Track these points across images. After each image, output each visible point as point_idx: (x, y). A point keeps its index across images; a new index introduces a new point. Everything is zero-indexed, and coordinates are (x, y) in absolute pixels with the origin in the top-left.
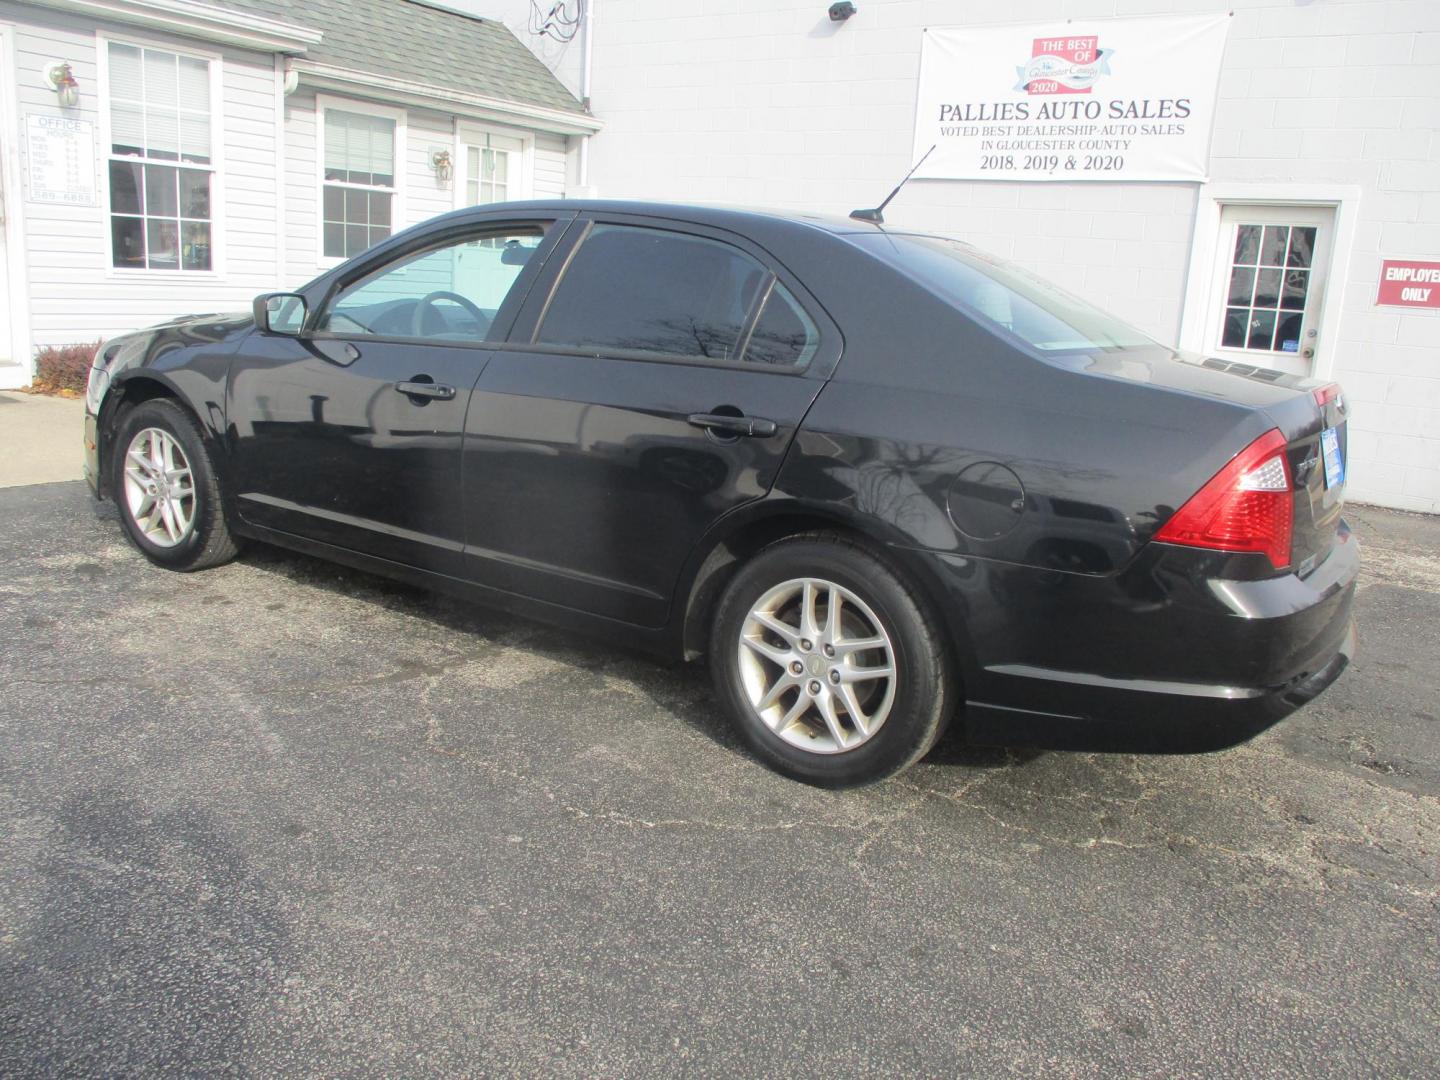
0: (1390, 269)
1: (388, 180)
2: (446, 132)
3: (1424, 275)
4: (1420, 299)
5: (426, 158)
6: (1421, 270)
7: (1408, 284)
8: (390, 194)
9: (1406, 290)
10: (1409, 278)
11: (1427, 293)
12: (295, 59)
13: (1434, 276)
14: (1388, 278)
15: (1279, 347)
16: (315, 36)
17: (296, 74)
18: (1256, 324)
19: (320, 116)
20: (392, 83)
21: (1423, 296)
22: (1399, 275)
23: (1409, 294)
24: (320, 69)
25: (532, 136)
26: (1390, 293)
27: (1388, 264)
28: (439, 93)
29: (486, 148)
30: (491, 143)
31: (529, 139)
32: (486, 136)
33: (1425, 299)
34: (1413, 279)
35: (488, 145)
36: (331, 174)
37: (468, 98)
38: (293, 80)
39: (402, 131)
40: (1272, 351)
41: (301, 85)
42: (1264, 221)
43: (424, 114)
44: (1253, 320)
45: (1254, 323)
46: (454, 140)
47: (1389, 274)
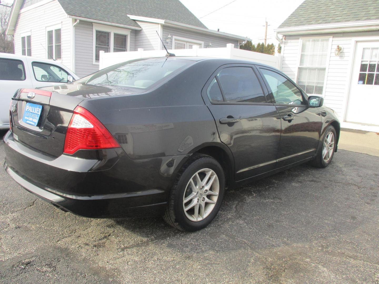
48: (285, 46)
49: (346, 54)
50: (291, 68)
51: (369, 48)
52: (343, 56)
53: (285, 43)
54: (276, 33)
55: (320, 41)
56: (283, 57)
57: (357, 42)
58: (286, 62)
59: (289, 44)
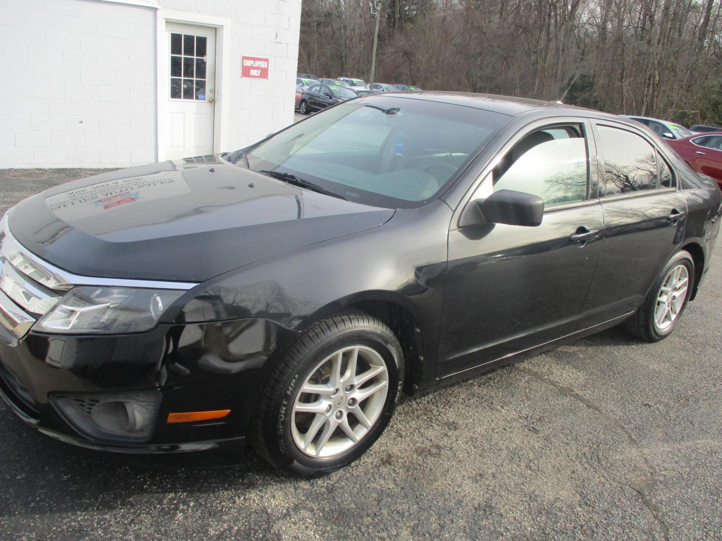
0: (245, 61)
3: (258, 64)
4: (257, 75)
6: (256, 62)
7: (252, 67)
9: (252, 70)
10: (252, 65)
11: (259, 71)
13: (261, 64)
14: (245, 65)
15: (197, 98)
18: (185, 86)
21: (258, 73)
22: (248, 63)
23: (253, 72)
26: (246, 72)
27: (244, 58)
33: (259, 75)
34: (254, 66)
40: (195, 100)
42: (183, 32)
44: (184, 84)
45: (184, 86)
47: (245, 63)
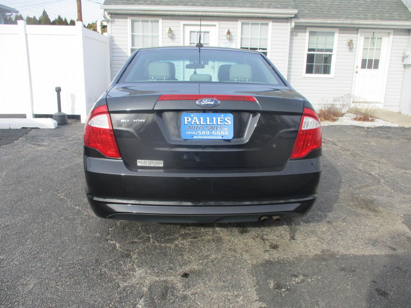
1: (331, 50)
2: (355, 34)
5: (346, 43)
8: (332, 55)
12: (293, 19)
16: (296, 11)
17: (294, 23)
19: (307, 34)
20: (326, 21)
24: (301, 20)
25: (392, 31)
28: (345, 22)
29: (372, 37)
30: (374, 35)
31: (391, 32)
32: (373, 33)
35: (373, 36)
36: (310, 50)
37: (357, 22)
38: (293, 24)
39: (337, 35)
41: (295, 26)
43: (344, 29)
46: (357, 36)
48: (112, 25)
49: (177, 36)
50: (123, 50)
51: (195, 32)
52: (174, 38)
53: (111, 21)
54: (103, 10)
55: (150, 22)
56: (112, 37)
57: (184, 25)
58: (116, 43)
59: (116, 23)
